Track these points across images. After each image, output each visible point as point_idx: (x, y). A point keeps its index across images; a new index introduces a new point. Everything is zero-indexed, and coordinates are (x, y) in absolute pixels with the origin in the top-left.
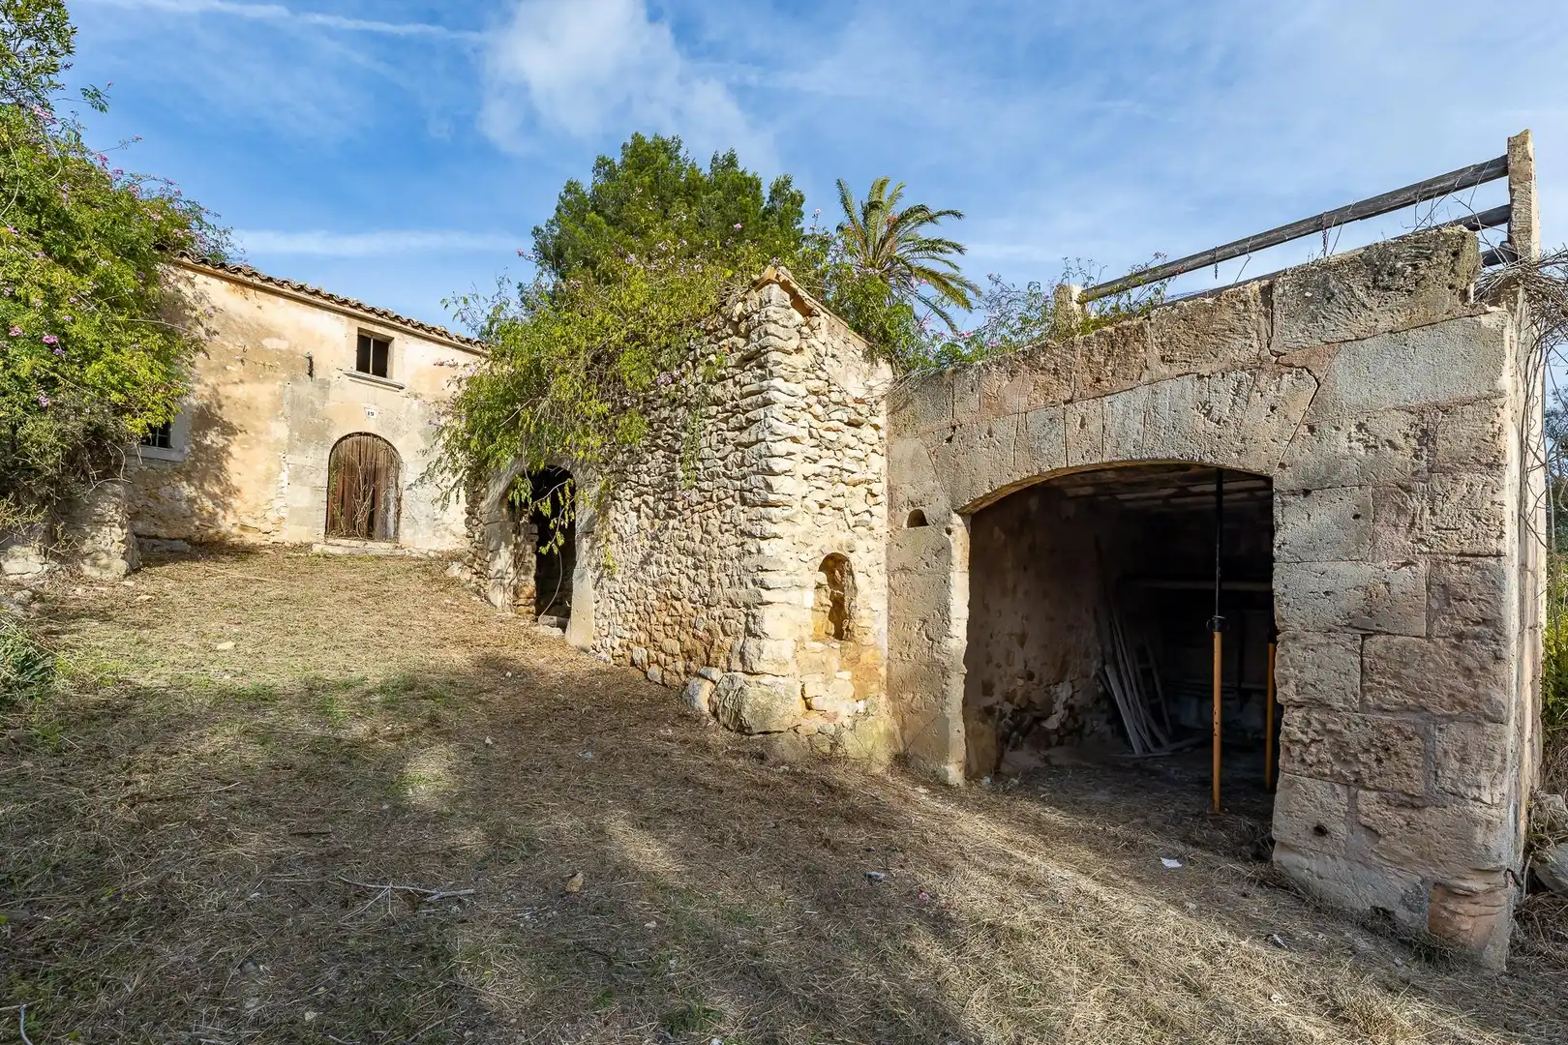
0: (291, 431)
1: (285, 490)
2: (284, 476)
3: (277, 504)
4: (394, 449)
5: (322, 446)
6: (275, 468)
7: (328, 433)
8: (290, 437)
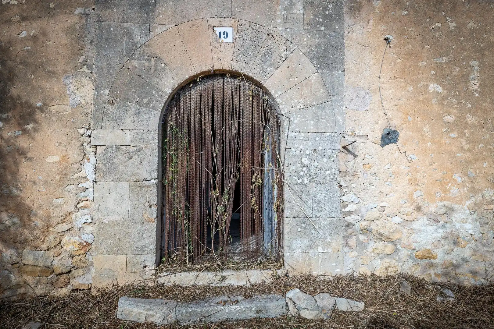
0: (98, 88)
1: (90, 194)
2: (88, 169)
3: (80, 218)
4: (267, 93)
5: (147, 105)
6: (74, 156)
7: (155, 81)
8: (97, 98)
